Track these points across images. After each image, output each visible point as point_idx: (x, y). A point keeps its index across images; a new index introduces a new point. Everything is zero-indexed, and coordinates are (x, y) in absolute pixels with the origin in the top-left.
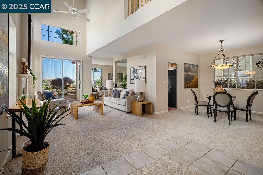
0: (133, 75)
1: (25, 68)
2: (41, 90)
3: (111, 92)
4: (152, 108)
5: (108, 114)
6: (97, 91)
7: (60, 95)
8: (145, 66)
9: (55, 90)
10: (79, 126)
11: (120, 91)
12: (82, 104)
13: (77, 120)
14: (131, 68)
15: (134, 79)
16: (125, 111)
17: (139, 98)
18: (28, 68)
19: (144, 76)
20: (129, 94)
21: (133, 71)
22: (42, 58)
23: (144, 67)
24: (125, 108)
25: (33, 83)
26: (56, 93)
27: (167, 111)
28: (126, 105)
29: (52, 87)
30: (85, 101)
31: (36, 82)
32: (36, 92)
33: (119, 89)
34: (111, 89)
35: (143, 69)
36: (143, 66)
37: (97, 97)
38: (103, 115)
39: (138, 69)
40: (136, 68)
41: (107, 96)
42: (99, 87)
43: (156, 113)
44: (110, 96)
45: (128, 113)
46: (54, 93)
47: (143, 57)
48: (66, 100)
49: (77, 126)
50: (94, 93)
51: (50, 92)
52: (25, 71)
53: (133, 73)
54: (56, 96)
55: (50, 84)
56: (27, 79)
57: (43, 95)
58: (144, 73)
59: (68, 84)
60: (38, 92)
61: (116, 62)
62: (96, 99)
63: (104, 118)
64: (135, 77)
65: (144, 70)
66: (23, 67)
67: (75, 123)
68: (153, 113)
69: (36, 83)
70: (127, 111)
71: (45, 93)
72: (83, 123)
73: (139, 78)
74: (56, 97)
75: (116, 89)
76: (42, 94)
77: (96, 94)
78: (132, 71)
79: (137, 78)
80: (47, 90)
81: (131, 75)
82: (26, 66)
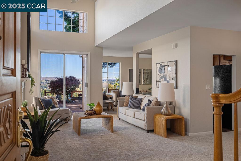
0: (160, 74)
1: (24, 71)
2: (39, 97)
3: (128, 100)
4: (183, 126)
5: (120, 132)
6: (111, 98)
7: (61, 102)
8: (176, 61)
9: (55, 95)
10: (81, 142)
11: (141, 99)
12: (86, 115)
13: (79, 136)
14: (157, 64)
15: (161, 81)
16: (144, 129)
17: (164, 109)
18: (27, 71)
19: (175, 76)
20: (151, 104)
21: (160, 69)
22: (41, 52)
23: (174, 62)
24: (144, 124)
25: (31, 88)
26: (56, 100)
27: (210, 132)
28: (146, 120)
29: (51, 90)
30: (89, 112)
31: (34, 85)
32: (34, 99)
33: (140, 96)
34: (129, 96)
35: (172, 66)
36: (172, 61)
37: (111, 107)
38: (113, 131)
39: (166, 66)
40: (163, 64)
41: (123, 106)
42: (114, 92)
43: (190, 134)
44: (127, 106)
45: (149, 131)
46: (54, 100)
47: (172, 47)
48: (68, 110)
49: (78, 142)
50: (107, 101)
51: (49, 99)
52: (25, 74)
53: (159, 72)
54: (56, 104)
55: (49, 87)
56: (24, 82)
57: (41, 102)
58: (174, 72)
59: (72, 87)
60: (36, 99)
61: (138, 54)
62: (110, 110)
63: (114, 136)
64: (162, 78)
65: (174, 67)
66: (23, 70)
67: (77, 139)
68: (186, 134)
69: (34, 87)
70: (146, 128)
71: (43, 100)
72: (86, 140)
73: (168, 80)
74: (56, 106)
75: (137, 95)
76: (40, 100)
77: (109, 102)
78: (158, 69)
79: (165, 80)
80: (45, 95)
81: (157, 74)
82: (25, 69)
